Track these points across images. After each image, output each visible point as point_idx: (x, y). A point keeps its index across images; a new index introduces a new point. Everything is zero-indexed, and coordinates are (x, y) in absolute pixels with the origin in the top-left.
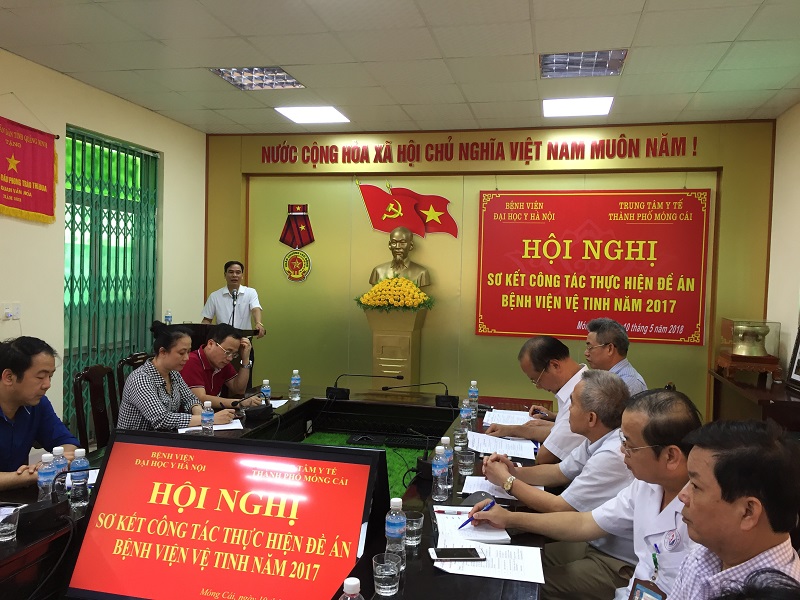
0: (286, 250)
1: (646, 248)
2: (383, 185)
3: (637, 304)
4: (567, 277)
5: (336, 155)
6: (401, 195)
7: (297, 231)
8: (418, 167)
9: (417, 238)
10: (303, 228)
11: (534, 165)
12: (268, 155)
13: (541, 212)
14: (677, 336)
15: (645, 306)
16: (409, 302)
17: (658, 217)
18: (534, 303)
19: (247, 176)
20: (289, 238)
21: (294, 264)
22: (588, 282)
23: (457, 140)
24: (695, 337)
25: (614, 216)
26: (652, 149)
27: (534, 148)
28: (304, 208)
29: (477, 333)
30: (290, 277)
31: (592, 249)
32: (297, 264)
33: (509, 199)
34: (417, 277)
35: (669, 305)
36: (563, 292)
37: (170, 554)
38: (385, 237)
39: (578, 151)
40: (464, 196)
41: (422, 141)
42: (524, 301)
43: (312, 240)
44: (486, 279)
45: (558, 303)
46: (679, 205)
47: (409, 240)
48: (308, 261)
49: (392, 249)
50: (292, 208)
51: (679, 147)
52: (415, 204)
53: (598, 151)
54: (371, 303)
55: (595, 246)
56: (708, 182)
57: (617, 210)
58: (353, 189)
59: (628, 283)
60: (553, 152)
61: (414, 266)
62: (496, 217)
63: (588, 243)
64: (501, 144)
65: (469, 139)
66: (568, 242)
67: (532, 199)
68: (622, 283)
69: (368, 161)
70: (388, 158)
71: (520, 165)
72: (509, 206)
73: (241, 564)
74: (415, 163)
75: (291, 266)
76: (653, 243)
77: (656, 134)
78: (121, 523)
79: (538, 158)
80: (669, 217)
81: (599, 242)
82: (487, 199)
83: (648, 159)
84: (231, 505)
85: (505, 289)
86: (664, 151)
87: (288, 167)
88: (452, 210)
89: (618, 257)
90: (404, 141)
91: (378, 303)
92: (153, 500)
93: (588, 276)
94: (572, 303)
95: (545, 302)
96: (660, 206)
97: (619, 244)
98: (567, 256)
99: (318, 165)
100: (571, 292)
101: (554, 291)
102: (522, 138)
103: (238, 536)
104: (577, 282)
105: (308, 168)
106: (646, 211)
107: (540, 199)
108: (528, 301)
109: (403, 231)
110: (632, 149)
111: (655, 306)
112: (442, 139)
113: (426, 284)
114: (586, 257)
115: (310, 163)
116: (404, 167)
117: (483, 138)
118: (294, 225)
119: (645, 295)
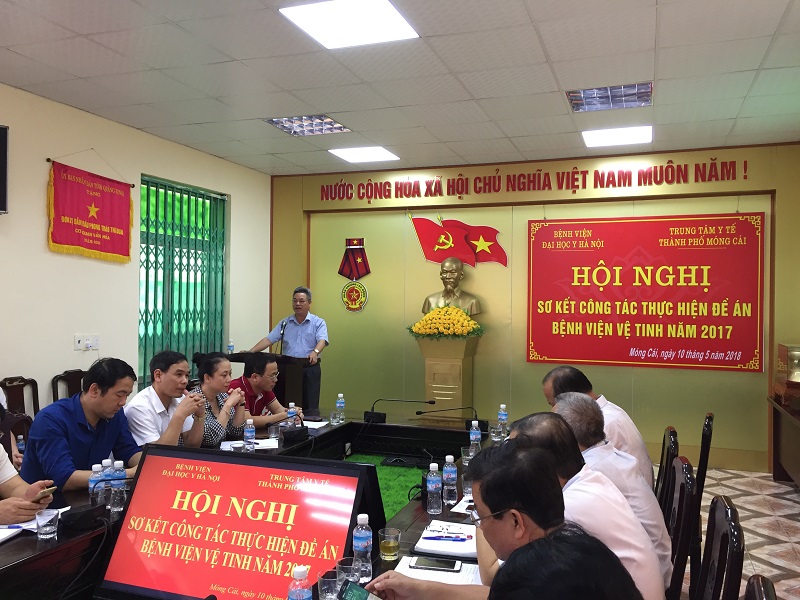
0: (344, 281)
1: (699, 274)
2: (435, 218)
3: (691, 330)
4: (618, 304)
5: (389, 191)
6: (452, 227)
7: (354, 264)
8: (467, 199)
9: (468, 268)
10: (359, 260)
11: (581, 194)
12: (326, 193)
13: (589, 240)
14: (734, 362)
15: (699, 332)
16: (459, 331)
17: (710, 242)
18: (584, 330)
19: (308, 213)
20: (348, 271)
21: (351, 295)
22: (640, 308)
23: (504, 172)
24: (753, 364)
25: (664, 242)
26: (701, 174)
27: (580, 177)
28: (361, 242)
29: (529, 360)
30: (348, 308)
31: (643, 275)
32: (354, 295)
33: (557, 228)
34: (468, 306)
35: (725, 332)
36: (614, 318)
37: (187, 553)
38: (436, 267)
39: (625, 179)
40: (512, 226)
41: (470, 175)
42: (575, 329)
43: (368, 272)
44: (536, 307)
45: (609, 330)
46: (732, 229)
47: (460, 270)
48: (364, 292)
49: (443, 279)
50: (349, 242)
51: (728, 171)
52: (465, 235)
53: (645, 178)
54: (422, 331)
55: (646, 272)
56: (762, 205)
57: (667, 236)
58: (406, 223)
59: (681, 309)
60: (599, 180)
61: (465, 294)
62: (545, 245)
63: (638, 269)
64: (547, 175)
65: (516, 171)
66: (618, 269)
67: (581, 227)
68: (675, 308)
69: (419, 195)
70: (438, 191)
71: (567, 194)
72: (558, 234)
73: (244, 563)
74: (464, 196)
75: (349, 297)
76: (706, 269)
77: (704, 159)
78: (148, 525)
79: (584, 186)
80: (722, 241)
81: (649, 269)
82: (536, 228)
83: (697, 184)
84: (239, 511)
85: (555, 316)
86: (713, 176)
87: (345, 204)
88: (501, 240)
89: (670, 283)
90: (454, 175)
91: (428, 331)
92: (175, 506)
93: (639, 303)
94: (624, 329)
95: (595, 329)
96: (712, 230)
97: (670, 269)
98: (618, 283)
99: (372, 200)
100: (623, 318)
101: (605, 318)
102: (567, 168)
103: (243, 539)
104: (628, 308)
105: (364, 204)
106: (697, 236)
107: (588, 227)
108: (579, 328)
109: (454, 262)
110: (680, 175)
111: (711, 332)
112: (489, 172)
113: (477, 312)
114: (637, 283)
115: (365, 199)
116: (453, 200)
117: (530, 170)
118: (351, 257)
119: (699, 321)
